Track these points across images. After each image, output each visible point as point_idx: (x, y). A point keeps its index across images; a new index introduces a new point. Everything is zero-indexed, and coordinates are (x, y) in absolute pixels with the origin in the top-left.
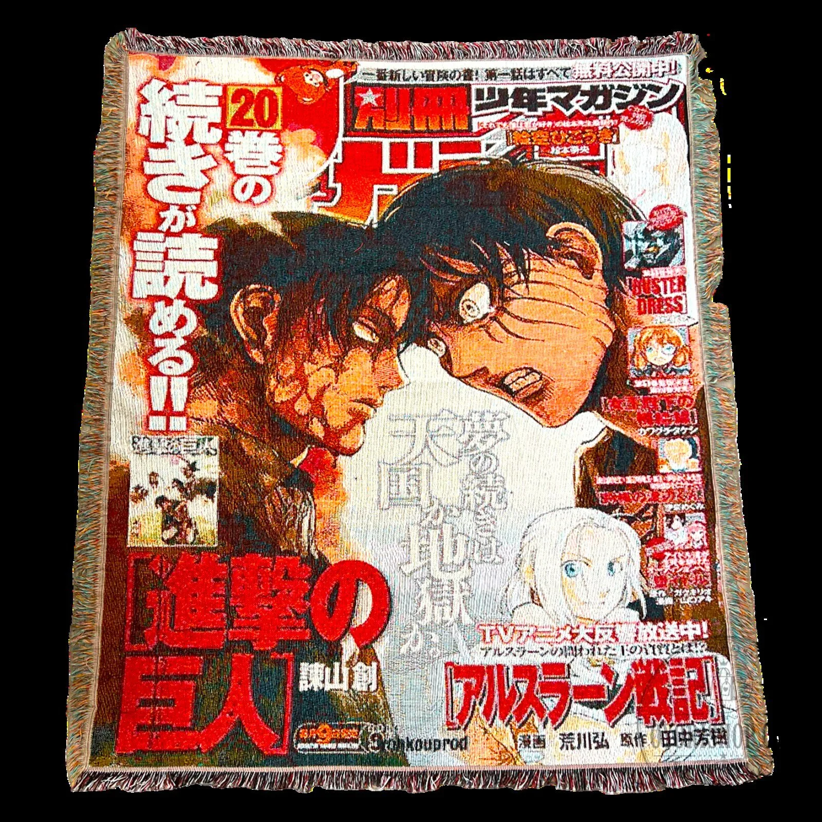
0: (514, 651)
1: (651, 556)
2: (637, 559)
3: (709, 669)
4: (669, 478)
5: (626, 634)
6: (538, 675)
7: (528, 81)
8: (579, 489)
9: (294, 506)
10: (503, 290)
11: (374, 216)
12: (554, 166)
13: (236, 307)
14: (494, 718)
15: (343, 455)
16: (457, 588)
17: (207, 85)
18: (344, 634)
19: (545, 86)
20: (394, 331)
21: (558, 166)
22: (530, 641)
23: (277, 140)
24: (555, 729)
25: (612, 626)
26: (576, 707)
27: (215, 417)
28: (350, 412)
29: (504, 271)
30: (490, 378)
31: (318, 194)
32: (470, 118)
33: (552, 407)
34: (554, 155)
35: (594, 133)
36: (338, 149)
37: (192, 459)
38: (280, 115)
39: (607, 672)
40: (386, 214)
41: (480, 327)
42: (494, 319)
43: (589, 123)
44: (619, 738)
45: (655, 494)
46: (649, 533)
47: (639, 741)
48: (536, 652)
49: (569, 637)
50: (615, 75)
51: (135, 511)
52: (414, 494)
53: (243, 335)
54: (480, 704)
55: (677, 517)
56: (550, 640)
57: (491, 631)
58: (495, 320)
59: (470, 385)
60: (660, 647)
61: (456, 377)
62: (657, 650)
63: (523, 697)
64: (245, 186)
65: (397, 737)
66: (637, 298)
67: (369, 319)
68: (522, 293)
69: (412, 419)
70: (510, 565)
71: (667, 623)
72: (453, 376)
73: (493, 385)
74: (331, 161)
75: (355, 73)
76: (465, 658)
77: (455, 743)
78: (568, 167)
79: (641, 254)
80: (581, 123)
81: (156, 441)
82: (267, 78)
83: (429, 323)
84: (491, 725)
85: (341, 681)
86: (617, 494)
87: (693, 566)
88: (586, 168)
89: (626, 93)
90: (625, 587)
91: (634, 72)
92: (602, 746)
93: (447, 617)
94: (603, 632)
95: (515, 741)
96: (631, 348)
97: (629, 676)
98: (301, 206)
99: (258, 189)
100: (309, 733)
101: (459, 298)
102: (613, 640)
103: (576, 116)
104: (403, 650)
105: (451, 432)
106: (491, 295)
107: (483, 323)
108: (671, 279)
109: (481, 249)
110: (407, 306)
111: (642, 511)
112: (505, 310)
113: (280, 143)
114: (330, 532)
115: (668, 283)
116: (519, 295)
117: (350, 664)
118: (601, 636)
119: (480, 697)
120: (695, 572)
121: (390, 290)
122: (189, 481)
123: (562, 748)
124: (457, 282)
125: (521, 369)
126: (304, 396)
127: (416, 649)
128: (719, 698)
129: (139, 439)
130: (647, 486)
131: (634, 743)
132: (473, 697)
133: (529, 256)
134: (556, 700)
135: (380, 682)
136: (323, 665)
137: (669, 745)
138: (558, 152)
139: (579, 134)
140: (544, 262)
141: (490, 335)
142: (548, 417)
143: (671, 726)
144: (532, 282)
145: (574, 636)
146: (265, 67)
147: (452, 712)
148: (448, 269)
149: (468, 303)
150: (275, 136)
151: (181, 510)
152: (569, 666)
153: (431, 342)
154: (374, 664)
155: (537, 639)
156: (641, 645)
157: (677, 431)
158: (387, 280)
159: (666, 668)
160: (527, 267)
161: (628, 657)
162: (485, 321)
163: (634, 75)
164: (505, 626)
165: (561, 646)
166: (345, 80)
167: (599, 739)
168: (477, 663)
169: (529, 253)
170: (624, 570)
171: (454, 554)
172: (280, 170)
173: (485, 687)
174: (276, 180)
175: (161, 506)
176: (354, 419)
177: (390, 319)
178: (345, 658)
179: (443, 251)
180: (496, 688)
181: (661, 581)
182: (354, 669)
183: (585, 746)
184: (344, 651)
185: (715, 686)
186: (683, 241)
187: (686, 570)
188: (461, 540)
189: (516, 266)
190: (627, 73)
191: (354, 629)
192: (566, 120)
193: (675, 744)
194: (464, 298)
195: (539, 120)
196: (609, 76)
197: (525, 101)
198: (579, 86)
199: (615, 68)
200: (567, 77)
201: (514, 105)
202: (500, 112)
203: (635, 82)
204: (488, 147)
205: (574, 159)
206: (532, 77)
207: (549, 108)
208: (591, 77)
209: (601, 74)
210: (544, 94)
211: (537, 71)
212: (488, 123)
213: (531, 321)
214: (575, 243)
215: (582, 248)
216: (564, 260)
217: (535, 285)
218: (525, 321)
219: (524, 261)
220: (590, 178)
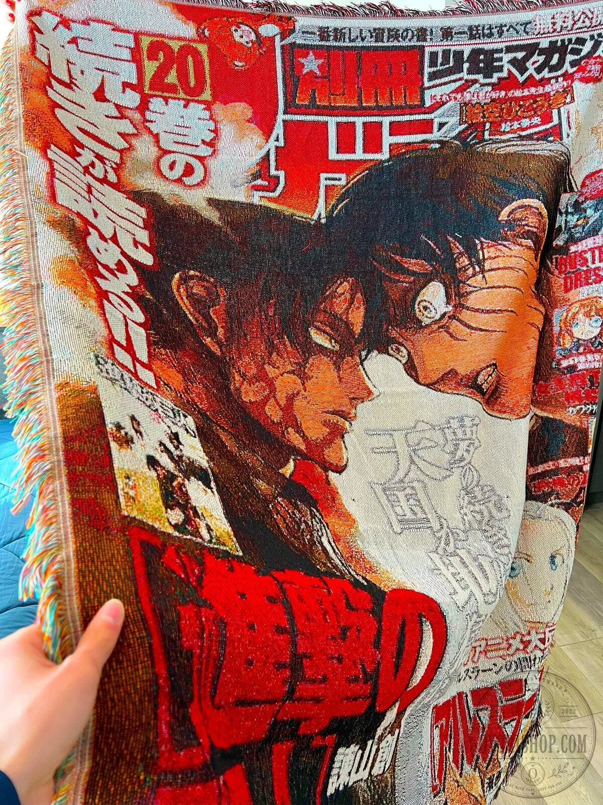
7: (485, 39)
9: (306, 522)
10: (458, 285)
11: (321, 210)
12: (504, 145)
13: (179, 287)
17: (113, 30)
19: (504, 46)
20: (353, 337)
21: (509, 143)
23: (207, 113)
27: (183, 393)
28: (325, 424)
29: (458, 266)
30: (461, 380)
31: (259, 182)
32: (423, 89)
34: (504, 133)
35: (545, 100)
36: (279, 129)
38: (208, 81)
40: (334, 207)
41: (440, 327)
43: (541, 90)
50: (576, 27)
53: (192, 319)
58: (454, 318)
59: (440, 391)
61: (424, 385)
64: (174, 163)
67: (326, 325)
68: (479, 285)
72: (420, 384)
73: (466, 386)
74: (272, 144)
75: (293, 31)
78: (519, 143)
79: (570, 229)
80: (533, 90)
82: (188, 30)
86: (551, 480)
88: (538, 140)
89: (581, 47)
91: (594, 21)
96: (556, 330)
98: (240, 196)
99: (189, 170)
103: (530, 82)
106: (447, 292)
107: (443, 324)
109: (432, 245)
110: (362, 308)
112: (463, 306)
113: (211, 118)
116: (475, 287)
121: (343, 293)
122: (178, 453)
124: (409, 283)
125: (490, 365)
126: (273, 401)
133: (482, 245)
138: (508, 129)
139: (531, 104)
140: (499, 247)
141: (452, 336)
144: (489, 270)
146: (183, 14)
148: (400, 269)
149: (425, 304)
150: (205, 109)
151: (181, 490)
153: (392, 348)
158: (339, 282)
160: (481, 257)
162: (444, 321)
163: (594, 24)
165: (515, 658)
166: (282, 39)
169: (481, 242)
170: (566, 562)
172: (214, 152)
174: (212, 163)
175: (155, 470)
176: (332, 433)
177: (348, 324)
179: (394, 250)
189: (470, 259)
190: (588, 23)
192: (519, 88)
194: (419, 299)
195: (493, 90)
196: (569, 28)
197: (481, 65)
198: (538, 44)
199: (576, 18)
200: (527, 33)
201: (470, 72)
202: (454, 81)
203: (592, 33)
204: (441, 125)
205: (523, 133)
206: (491, 35)
207: (505, 74)
208: (551, 30)
209: (562, 27)
210: (501, 55)
211: (496, 27)
212: (442, 96)
213: (494, 311)
214: (530, 220)
215: (537, 225)
216: (520, 240)
217: (493, 273)
218: (488, 312)
219: (477, 252)
220: (544, 148)
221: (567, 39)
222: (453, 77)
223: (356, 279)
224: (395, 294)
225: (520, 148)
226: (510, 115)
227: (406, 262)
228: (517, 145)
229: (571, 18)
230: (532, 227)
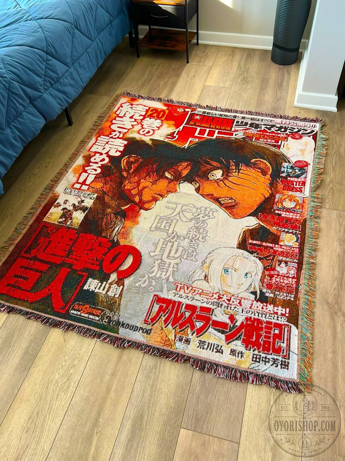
0: (189, 298)
1: (267, 275)
2: (260, 275)
3: (286, 330)
4: (283, 247)
5: (246, 304)
6: (197, 311)
7: (256, 121)
8: (240, 242)
9: (115, 222)
10: (228, 173)
11: (187, 145)
12: (260, 144)
13: (125, 159)
14: (168, 324)
15: (143, 210)
16: (171, 266)
17: (144, 106)
18: (114, 272)
19: (263, 124)
20: (181, 177)
22: (198, 295)
24: (197, 337)
25: (240, 299)
26: (211, 330)
27: (100, 188)
28: (152, 197)
29: (230, 168)
30: (213, 197)
31: (169, 137)
32: (232, 127)
34: (261, 141)
35: (277, 137)
36: (181, 127)
37: (83, 199)
38: (165, 116)
39: (232, 318)
40: (191, 146)
41: (215, 182)
42: (222, 180)
43: (277, 135)
44: (230, 350)
45: (275, 252)
46: (269, 266)
47: (240, 355)
48: (199, 301)
49: (217, 298)
50: (290, 124)
51: (53, 210)
52: (167, 228)
53: (123, 168)
54: (164, 316)
55: (283, 262)
56: (208, 297)
57: (181, 287)
59: (204, 197)
60: (262, 314)
62: (260, 315)
63: (186, 319)
64: (145, 131)
65: (118, 320)
66: (283, 185)
67: (172, 172)
68: (235, 175)
69: (177, 204)
70: (199, 263)
71: (268, 304)
72: (199, 194)
73: (214, 199)
74: (177, 130)
75: (196, 111)
76: (164, 295)
77: (145, 330)
79: (288, 172)
80: (274, 134)
81: (73, 191)
82: (165, 108)
83: (195, 177)
84: (166, 327)
85: (103, 290)
86: (257, 248)
87: (287, 284)
88: (272, 146)
89: (293, 129)
90: (251, 285)
92: (219, 352)
93: (163, 276)
94: (235, 300)
95: (175, 338)
96: (276, 200)
97: (243, 322)
99: (149, 132)
100: (79, 307)
102: (239, 305)
103: (273, 132)
104: (137, 285)
105: (191, 211)
106: (223, 173)
107: (217, 181)
108: (299, 182)
109: (224, 161)
110: (188, 171)
111: (267, 257)
112: (227, 179)
113: (162, 123)
114: (125, 234)
115: (298, 183)
117: (111, 284)
118: (233, 302)
119: (165, 313)
120: (287, 286)
121: (184, 165)
122: (79, 205)
123: (198, 347)
124: (210, 168)
125: (227, 198)
126: (136, 189)
127: (143, 286)
128: (289, 345)
129: (68, 189)
130: (272, 248)
131: (237, 355)
132: (162, 312)
134: (202, 324)
135: (121, 295)
136: (99, 282)
137: (256, 361)
138: (262, 140)
139: (272, 137)
140: (248, 168)
141: (218, 185)
142: (234, 215)
143: (259, 352)
144: (241, 173)
145: (220, 298)
146: (165, 105)
147: (149, 316)
148: (209, 163)
149: (213, 174)
151: (70, 214)
152: (213, 310)
153: (194, 183)
154: (121, 287)
155: (201, 295)
156: (253, 310)
157: (291, 231)
158: (184, 162)
159: (263, 324)
160: (240, 168)
161: (244, 314)
163: (298, 125)
164: (188, 286)
165: (212, 301)
166: (191, 112)
167: (219, 348)
168: (169, 298)
169: (242, 165)
170: (252, 277)
171: (176, 253)
172: (158, 129)
173: (169, 310)
174: (156, 132)
175: (64, 211)
176: (153, 200)
177: (180, 173)
178: (110, 281)
179: (209, 159)
180: (174, 311)
181: (269, 286)
182: (112, 286)
183: (210, 349)
184: (110, 278)
185: (287, 340)
186: (307, 171)
187: (284, 285)
188: (181, 249)
189: (236, 167)
190: (295, 125)
191: (119, 271)
192: (268, 133)
193: (259, 362)
194: (212, 172)
195: (257, 131)
196: (288, 124)
197: (254, 126)
198: (276, 125)
199: (291, 122)
200: (272, 122)
201: (249, 126)
203: (297, 127)
204: (236, 135)
206: (258, 120)
207: (263, 129)
208: (281, 123)
209: (285, 123)
210: (261, 125)
211: (261, 119)
212: (238, 129)
213: (236, 184)
214: (262, 165)
215: (264, 167)
216: (256, 169)
218: (234, 183)
219: (239, 166)
220: (273, 149)
221: (287, 126)
222: (243, 127)
224: (203, 169)
225: (265, 146)
226: (263, 138)
227: (212, 162)
229: (288, 122)
230: (261, 167)
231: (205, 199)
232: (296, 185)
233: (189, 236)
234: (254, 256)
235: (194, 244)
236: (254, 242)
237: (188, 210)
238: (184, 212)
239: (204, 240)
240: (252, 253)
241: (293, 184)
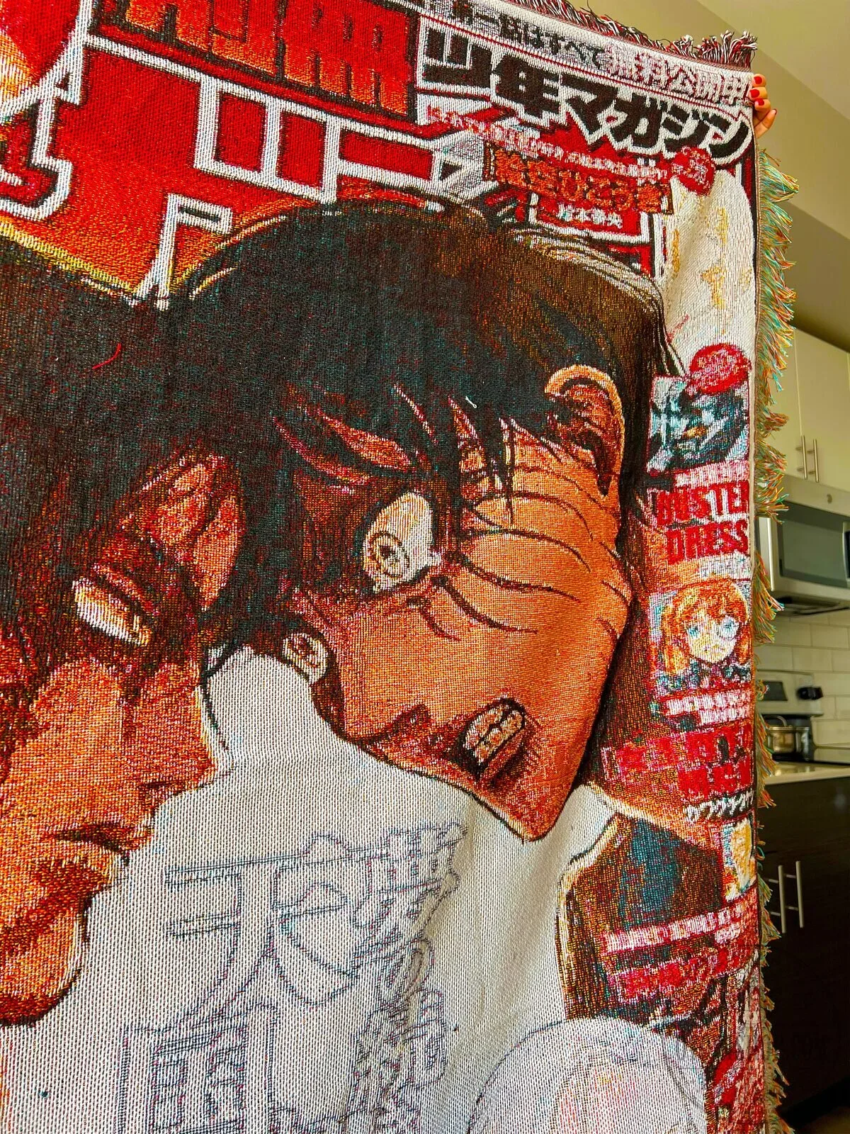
7: (529, 48)
8: (569, 973)
10: (459, 511)
11: (161, 273)
12: (563, 244)
19: (559, 70)
20: (196, 609)
21: (571, 245)
29: (463, 466)
32: (412, 91)
33: (540, 789)
34: (562, 223)
35: (629, 189)
40: (196, 278)
41: (409, 601)
42: (440, 581)
43: (622, 169)
50: (672, 86)
58: (443, 584)
59: (386, 759)
61: (353, 741)
66: (667, 529)
67: (125, 572)
68: (498, 521)
69: (232, 871)
72: (345, 738)
73: (442, 755)
74: (47, 92)
78: (587, 250)
79: (675, 442)
80: (610, 165)
83: (289, 591)
88: (616, 257)
89: (680, 123)
91: (698, 88)
96: (655, 635)
101: (364, 527)
105: (334, 900)
106: (436, 521)
107: (418, 594)
109: (417, 411)
111: (705, 1000)
112: (464, 562)
116: (491, 524)
121: (190, 494)
124: (357, 487)
125: (496, 704)
130: (712, 938)
133: (512, 436)
138: (570, 216)
139: (607, 188)
140: (542, 450)
141: (432, 625)
144: (519, 494)
148: (341, 453)
149: (385, 540)
153: (292, 644)
158: (182, 461)
160: (508, 459)
162: (421, 588)
163: (698, 94)
169: (511, 428)
176: (53, 898)
177: (189, 576)
186: (748, 413)
189: (486, 456)
190: (689, 88)
192: (587, 153)
194: (375, 528)
195: (542, 138)
196: (662, 84)
197: (522, 88)
198: (615, 91)
199: (673, 73)
200: (598, 66)
201: (499, 93)
202: (475, 98)
203: (696, 107)
204: (448, 169)
205: (596, 235)
206: (538, 44)
207: (562, 119)
208: (635, 77)
209: (651, 78)
210: (555, 84)
211: (547, 35)
212: (450, 114)
213: (518, 586)
214: (595, 413)
215: (603, 424)
216: (576, 448)
217: (526, 501)
218: (507, 585)
219: (502, 445)
220: (626, 278)
221: (659, 98)
222: (470, 90)
223: (228, 459)
224: (317, 510)
225: (587, 261)
226: (572, 195)
227: (355, 439)
228: (583, 252)
229: (664, 70)
230: (595, 425)
231: (394, 770)
232: (720, 513)
233: (366, 1091)
234: (657, 1030)
235: (395, 1123)
236: (634, 939)
237: (319, 898)
238: (296, 926)
239: (437, 1069)
240: (639, 1015)
241: (707, 506)
